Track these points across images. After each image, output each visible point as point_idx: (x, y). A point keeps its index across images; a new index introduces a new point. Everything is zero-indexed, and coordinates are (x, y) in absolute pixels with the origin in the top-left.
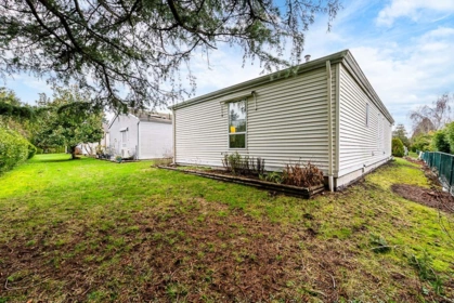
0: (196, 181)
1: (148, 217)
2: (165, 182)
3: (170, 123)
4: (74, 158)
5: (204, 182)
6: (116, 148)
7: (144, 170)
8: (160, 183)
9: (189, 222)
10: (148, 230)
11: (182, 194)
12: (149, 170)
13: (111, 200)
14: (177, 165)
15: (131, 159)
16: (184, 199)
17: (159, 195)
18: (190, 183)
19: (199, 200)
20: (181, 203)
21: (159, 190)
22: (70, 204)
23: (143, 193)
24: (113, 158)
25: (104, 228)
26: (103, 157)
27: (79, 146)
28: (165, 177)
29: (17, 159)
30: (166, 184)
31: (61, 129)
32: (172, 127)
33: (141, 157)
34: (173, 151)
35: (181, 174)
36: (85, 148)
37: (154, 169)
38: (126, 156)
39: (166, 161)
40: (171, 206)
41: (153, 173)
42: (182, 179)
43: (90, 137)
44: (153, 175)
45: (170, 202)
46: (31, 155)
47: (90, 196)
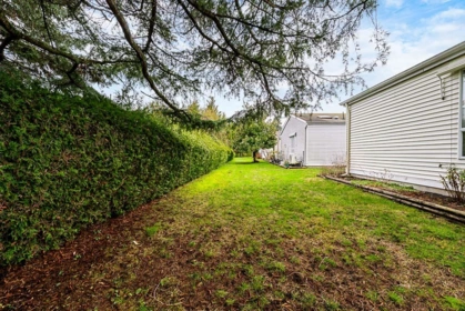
0: (383, 208)
1: (300, 253)
2: (332, 199)
3: (344, 123)
4: (255, 162)
5: (400, 213)
6: (286, 153)
7: (309, 179)
8: (326, 200)
9: (370, 294)
10: (297, 279)
11: (358, 225)
12: (315, 179)
13: (267, 211)
14: (351, 177)
15: (298, 165)
16: (360, 237)
17: (322, 218)
18: (372, 208)
19: (391, 247)
20: (355, 244)
21: (324, 211)
22: (234, 208)
23: (301, 211)
24: (282, 163)
25: (249, 250)
26: (275, 161)
27: (260, 151)
28: (332, 193)
29: (220, 161)
30: (333, 204)
31: (247, 138)
32: (345, 128)
33: (308, 163)
34: (345, 158)
35: (356, 192)
36: (264, 153)
37: (321, 180)
38: (293, 162)
39: (336, 171)
40: (337, 243)
41: (318, 184)
42: (359, 200)
43: (266, 143)
44: (318, 187)
45: (337, 236)
46: (230, 158)
47: (251, 202)
